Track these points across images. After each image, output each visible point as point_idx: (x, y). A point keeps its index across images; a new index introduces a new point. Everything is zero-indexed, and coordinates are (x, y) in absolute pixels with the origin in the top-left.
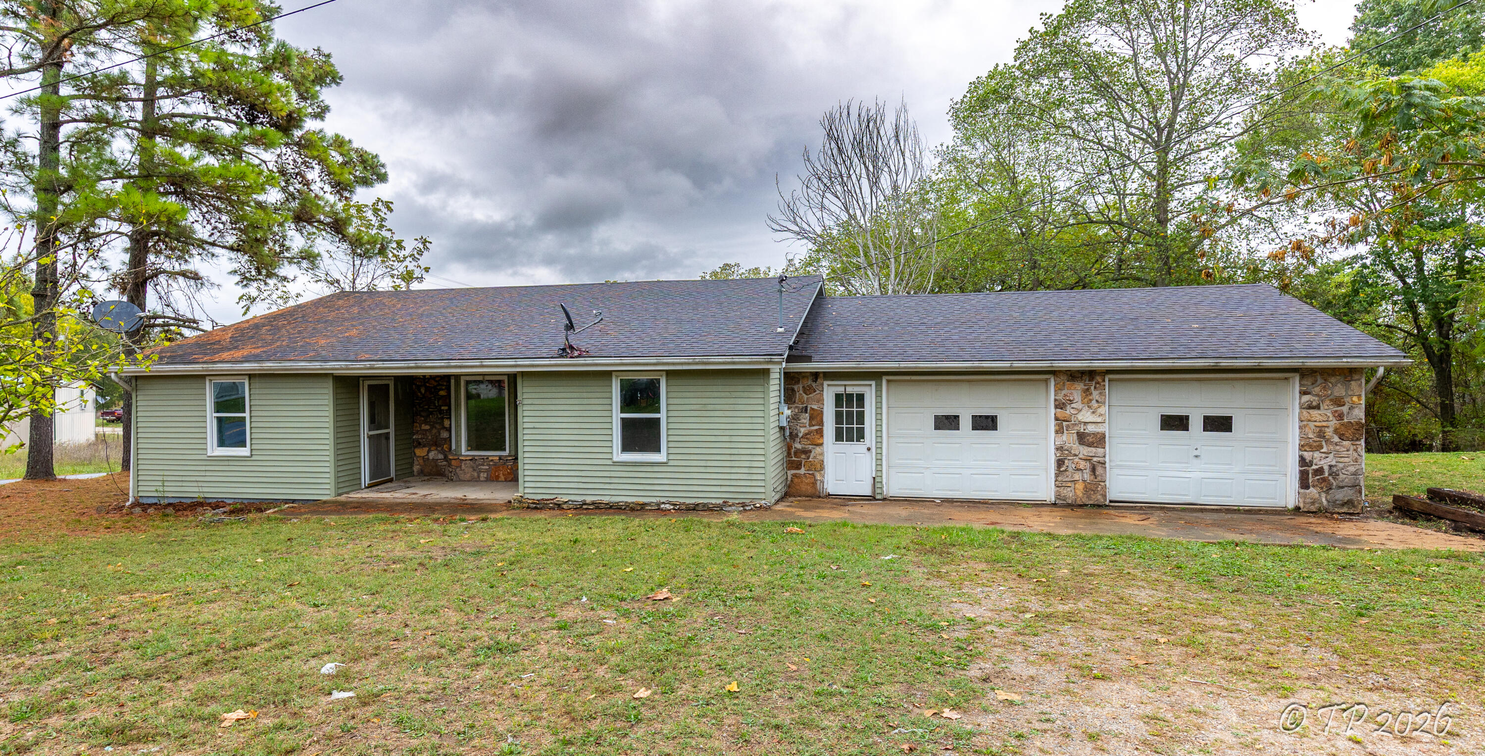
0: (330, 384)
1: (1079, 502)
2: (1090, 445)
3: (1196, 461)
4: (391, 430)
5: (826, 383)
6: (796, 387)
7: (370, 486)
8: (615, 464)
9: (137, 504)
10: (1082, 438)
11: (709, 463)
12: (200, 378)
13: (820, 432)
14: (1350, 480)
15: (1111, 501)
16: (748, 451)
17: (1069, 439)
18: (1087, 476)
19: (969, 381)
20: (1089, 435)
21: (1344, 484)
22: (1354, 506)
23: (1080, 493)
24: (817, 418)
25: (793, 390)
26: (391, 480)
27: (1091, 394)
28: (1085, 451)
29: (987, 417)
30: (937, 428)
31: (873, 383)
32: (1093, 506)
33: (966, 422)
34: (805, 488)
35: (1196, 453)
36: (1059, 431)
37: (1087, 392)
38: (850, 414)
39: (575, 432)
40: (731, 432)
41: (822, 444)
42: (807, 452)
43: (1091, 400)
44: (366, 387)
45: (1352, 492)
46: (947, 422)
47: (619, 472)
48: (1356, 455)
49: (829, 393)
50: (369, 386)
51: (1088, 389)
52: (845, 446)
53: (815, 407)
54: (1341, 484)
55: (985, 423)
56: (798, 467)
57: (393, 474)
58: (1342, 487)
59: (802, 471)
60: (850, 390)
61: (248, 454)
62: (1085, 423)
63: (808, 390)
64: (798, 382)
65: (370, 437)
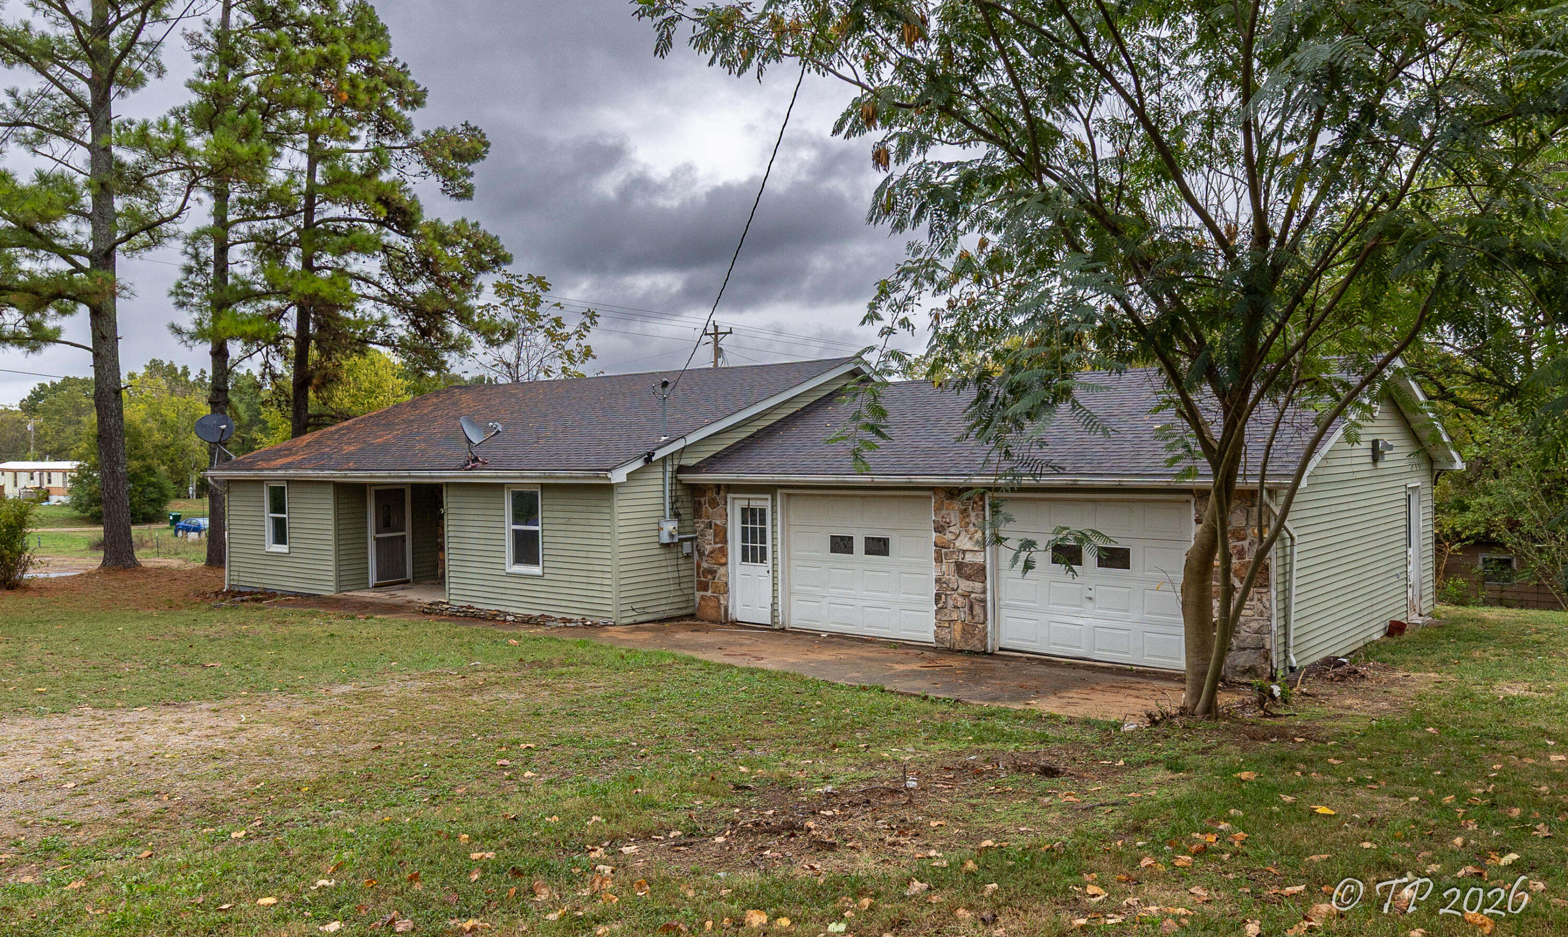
0: (331, 490)
1: (957, 647)
2: (968, 578)
3: (1090, 605)
4: (408, 533)
5: (730, 496)
6: (702, 500)
7: (376, 586)
8: (510, 575)
9: (228, 592)
10: (960, 567)
11: (573, 579)
12: (259, 482)
13: (723, 552)
14: (1253, 639)
15: (1001, 649)
16: (584, 567)
17: (948, 568)
18: (963, 615)
19: (862, 497)
20: (966, 565)
21: (1246, 645)
22: (1258, 676)
23: (958, 636)
24: (721, 535)
25: (700, 503)
26: (407, 582)
27: (968, 516)
28: (965, 585)
29: (879, 539)
30: (833, 550)
31: (769, 497)
32: (970, 652)
33: (859, 545)
34: (710, 612)
35: (1090, 594)
36: (938, 559)
37: (964, 512)
38: (754, 531)
39: (482, 542)
40: (588, 548)
41: (726, 564)
42: (712, 572)
43: (968, 524)
44: (373, 493)
45: (1256, 655)
46: (842, 545)
47: (512, 583)
48: (1260, 606)
49: (735, 507)
50: (376, 491)
51: (965, 510)
52: (750, 567)
53: (718, 522)
54: (1242, 645)
55: (878, 547)
56: (706, 589)
57: (409, 575)
58: (1244, 649)
59: (709, 593)
60: (753, 504)
61: (287, 551)
62: (964, 552)
63: (714, 504)
64: (704, 495)
65: (378, 540)
